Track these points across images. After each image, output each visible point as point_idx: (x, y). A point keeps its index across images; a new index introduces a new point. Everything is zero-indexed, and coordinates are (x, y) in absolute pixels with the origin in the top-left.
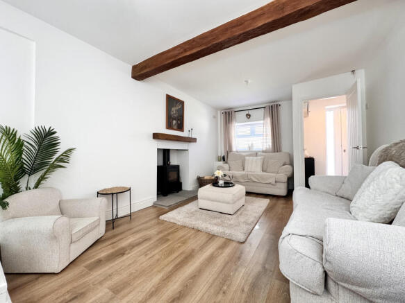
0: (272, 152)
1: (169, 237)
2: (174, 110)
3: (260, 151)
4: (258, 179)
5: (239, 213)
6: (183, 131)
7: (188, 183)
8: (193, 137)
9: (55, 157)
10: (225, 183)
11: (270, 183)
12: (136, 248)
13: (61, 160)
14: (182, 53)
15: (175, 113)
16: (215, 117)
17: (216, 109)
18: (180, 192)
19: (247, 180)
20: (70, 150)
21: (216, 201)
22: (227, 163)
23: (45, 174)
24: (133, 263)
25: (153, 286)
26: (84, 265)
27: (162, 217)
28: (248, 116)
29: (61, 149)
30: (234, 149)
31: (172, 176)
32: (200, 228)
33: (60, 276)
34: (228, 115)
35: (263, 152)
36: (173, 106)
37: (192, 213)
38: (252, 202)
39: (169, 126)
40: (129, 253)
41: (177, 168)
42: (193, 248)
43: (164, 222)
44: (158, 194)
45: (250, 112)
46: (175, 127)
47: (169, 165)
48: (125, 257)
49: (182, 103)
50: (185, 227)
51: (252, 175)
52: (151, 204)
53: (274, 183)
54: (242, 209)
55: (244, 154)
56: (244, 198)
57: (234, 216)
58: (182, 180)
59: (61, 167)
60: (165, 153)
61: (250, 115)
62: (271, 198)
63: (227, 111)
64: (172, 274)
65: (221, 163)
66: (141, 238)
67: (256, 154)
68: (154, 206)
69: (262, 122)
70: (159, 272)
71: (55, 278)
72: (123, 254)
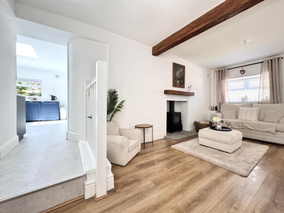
0: (270, 103)
1: (181, 160)
2: (178, 73)
3: (255, 103)
4: (254, 128)
5: (237, 153)
6: (184, 88)
7: (188, 126)
8: (192, 92)
9: (117, 105)
10: (223, 127)
11: (269, 132)
12: (161, 162)
13: (119, 107)
14: (190, 30)
15: (179, 75)
16: (209, 76)
17: (210, 69)
18: (181, 132)
19: (242, 127)
20: (123, 102)
21: (215, 140)
22: (219, 112)
23: (113, 114)
24: (162, 170)
25: (178, 188)
26: (135, 165)
27: (173, 146)
28: (243, 72)
29: (119, 101)
30: (227, 100)
31: (176, 120)
32: (203, 159)
33: (125, 168)
34: (221, 73)
35: (259, 103)
36: (177, 71)
37: (194, 147)
38: (249, 146)
39: (175, 85)
40: (157, 165)
41: (179, 114)
42: (201, 171)
43: (174, 150)
44: (167, 131)
45: (244, 68)
46: (179, 86)
47: (173, 112)
48: (155, 166)
49: (184, 67)
50: (191, 156)
51: (247, 123)
52: (163, 137)
53: (274, 132)
54: (240, 150)
55: (237, 105)
56: (241, 142)
57: (233, 155)
58: (183, 123)
59: (119, 110)
60: (171, 104)
61: (244, 71)
62: (270, 145)
63: (220, 70)
64: (189, 184)
65: (214, 112)
66: (162, 157)
67: (251, 105)
68: (165, 138)
69: (259, 76)
70: (180, 180)
71: (123, 168)
72: (154, 164)
